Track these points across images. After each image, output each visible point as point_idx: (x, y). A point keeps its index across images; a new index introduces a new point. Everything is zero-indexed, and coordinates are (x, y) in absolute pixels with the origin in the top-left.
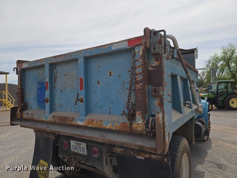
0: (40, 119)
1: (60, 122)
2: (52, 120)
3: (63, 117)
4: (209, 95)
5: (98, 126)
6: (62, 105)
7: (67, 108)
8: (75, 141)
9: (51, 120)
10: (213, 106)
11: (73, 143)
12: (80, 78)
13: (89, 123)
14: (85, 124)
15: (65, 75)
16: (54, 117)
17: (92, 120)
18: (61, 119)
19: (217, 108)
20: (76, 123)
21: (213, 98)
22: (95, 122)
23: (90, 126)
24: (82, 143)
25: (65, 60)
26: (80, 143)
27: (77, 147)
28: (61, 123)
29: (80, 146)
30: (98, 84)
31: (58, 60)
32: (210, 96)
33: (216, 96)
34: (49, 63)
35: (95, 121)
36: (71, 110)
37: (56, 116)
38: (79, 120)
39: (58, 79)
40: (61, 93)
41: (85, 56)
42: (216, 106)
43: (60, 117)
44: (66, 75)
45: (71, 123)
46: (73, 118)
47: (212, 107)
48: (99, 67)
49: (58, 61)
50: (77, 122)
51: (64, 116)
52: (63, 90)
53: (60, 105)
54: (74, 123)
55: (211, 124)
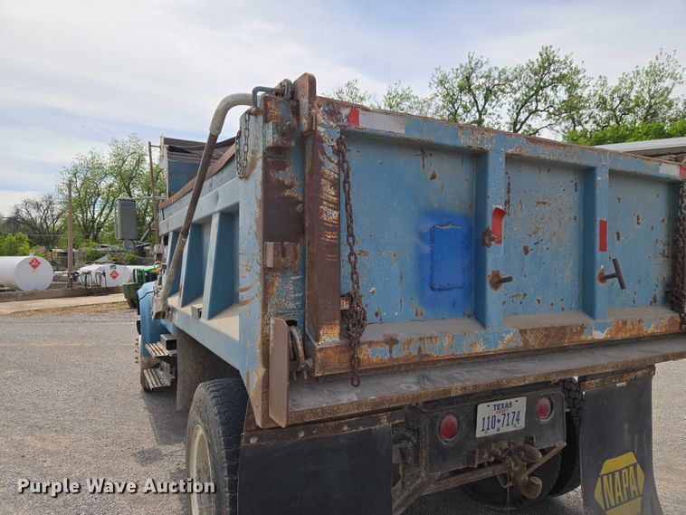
0: (463, 350)
1: (544, 344)
2: (518, 343)
3: (553, 327)
5: (635, 333)
6: (525, 295)
7: (539, 301)
8: (492, 404)
9: (513, 345)
11: (484, 410)
12: (601, 221)
13: (619, 330)
14: (609, 336)
15: (538, 203)
16: (523, 332)
17: (625, 323)
18: (548, 336)
20: (590, 337)
22: (629, 326)
23: (620, 336)
24: (513, 400)
25: (564, 159)
26: (508, 401)
27: (500, 417)
28: (545, 347)
29: (510, 410)
30: (618, 239)
31: (544, 153)
34: (509, 151)
35: (629, 323)
36: (552, 305)
37: (531, 330)
38: (597, 329)
39: (515, 212)
40: (526, 257)
41: (613, 167)
43: (545, 329)
44: (544, 203)
45: (575, 339)
46: (582, 326)
48: (619, 199)
49: (543, 156)
50: (591, 334)
51: (556, 325)
52: (531, 246)
53: (519, 295)
54: (583, 338)
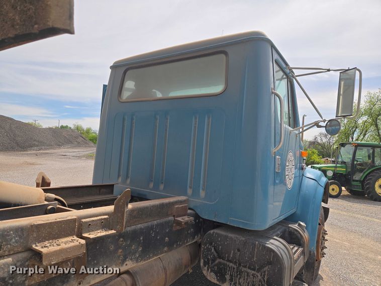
4: (336, 167)
10: (343, 188)
19: (349, 194)
21: (344, 173)
32: (338, 169)
33: (349, 170)
42: (347, 190)
47: (341, 190)
55: (326, 237)
